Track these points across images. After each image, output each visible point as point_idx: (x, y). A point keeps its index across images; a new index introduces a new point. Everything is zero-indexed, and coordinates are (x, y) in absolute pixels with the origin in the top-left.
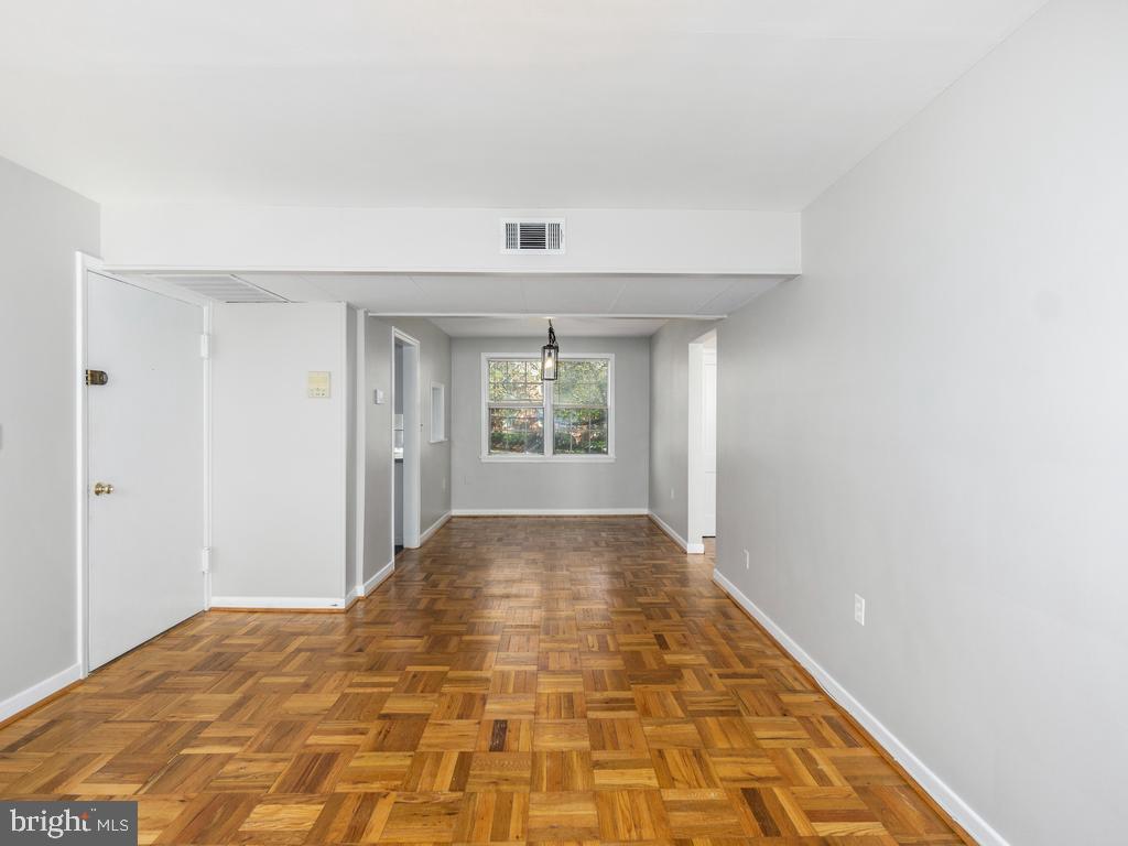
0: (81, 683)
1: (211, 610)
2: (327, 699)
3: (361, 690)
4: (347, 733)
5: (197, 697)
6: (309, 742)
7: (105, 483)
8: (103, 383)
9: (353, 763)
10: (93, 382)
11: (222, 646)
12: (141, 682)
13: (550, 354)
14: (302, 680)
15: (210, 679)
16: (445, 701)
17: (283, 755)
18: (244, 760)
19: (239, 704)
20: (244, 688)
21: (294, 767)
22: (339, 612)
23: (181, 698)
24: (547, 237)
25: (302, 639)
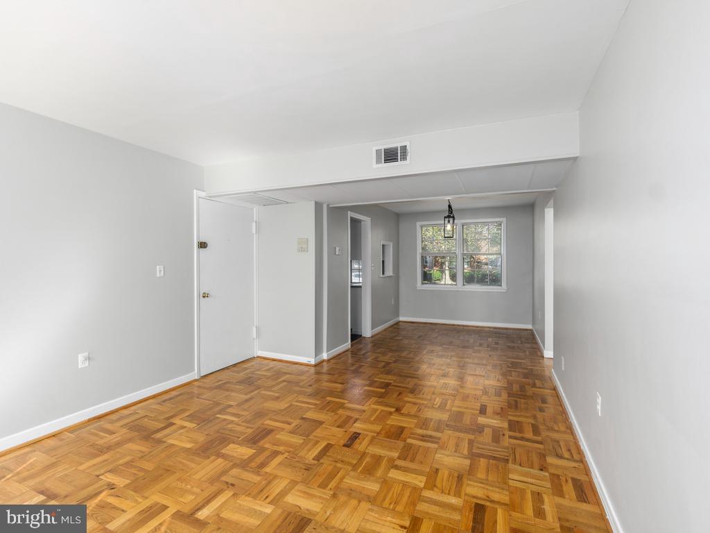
0: (196, 380)
1: (258, 357)
2: (283, 405)
3: (300, 404)
4: (283, 422)
5: (233, 394)
6: (265, 423)
7: (207, 292)
8: (205, 247)
9: (277, 436)
10: (201, 247)
11: (255, 374)
12: (217, 384)
13: (449, 222)
14: (277, 395)
15: (242, 387)
16: (336, 417)
17: (251, 426)
18: (236, 424)
19: (247, 401)
20: (252, 394)
21: (253, 432)
22: (310, 365)
23: (227, 393)
24: (399, 155)
25: (288, 376)
